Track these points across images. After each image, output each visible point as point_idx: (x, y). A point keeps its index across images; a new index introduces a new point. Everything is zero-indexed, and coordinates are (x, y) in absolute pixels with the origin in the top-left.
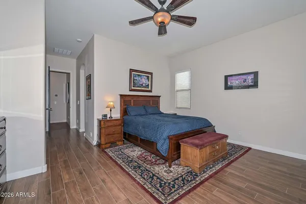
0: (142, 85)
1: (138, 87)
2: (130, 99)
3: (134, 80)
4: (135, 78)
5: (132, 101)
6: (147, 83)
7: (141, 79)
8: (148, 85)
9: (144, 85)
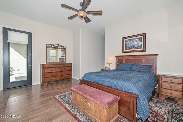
0: (134, 47)
1: (130, 49)
2: (122, 58)
3: (126, 44)
4: (127, 43)
5: (124, 60)
6: (140, 43)
7: (133, 42)
8: (141, 46)
9: (136, 46)
